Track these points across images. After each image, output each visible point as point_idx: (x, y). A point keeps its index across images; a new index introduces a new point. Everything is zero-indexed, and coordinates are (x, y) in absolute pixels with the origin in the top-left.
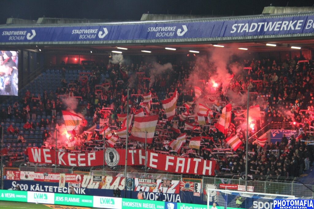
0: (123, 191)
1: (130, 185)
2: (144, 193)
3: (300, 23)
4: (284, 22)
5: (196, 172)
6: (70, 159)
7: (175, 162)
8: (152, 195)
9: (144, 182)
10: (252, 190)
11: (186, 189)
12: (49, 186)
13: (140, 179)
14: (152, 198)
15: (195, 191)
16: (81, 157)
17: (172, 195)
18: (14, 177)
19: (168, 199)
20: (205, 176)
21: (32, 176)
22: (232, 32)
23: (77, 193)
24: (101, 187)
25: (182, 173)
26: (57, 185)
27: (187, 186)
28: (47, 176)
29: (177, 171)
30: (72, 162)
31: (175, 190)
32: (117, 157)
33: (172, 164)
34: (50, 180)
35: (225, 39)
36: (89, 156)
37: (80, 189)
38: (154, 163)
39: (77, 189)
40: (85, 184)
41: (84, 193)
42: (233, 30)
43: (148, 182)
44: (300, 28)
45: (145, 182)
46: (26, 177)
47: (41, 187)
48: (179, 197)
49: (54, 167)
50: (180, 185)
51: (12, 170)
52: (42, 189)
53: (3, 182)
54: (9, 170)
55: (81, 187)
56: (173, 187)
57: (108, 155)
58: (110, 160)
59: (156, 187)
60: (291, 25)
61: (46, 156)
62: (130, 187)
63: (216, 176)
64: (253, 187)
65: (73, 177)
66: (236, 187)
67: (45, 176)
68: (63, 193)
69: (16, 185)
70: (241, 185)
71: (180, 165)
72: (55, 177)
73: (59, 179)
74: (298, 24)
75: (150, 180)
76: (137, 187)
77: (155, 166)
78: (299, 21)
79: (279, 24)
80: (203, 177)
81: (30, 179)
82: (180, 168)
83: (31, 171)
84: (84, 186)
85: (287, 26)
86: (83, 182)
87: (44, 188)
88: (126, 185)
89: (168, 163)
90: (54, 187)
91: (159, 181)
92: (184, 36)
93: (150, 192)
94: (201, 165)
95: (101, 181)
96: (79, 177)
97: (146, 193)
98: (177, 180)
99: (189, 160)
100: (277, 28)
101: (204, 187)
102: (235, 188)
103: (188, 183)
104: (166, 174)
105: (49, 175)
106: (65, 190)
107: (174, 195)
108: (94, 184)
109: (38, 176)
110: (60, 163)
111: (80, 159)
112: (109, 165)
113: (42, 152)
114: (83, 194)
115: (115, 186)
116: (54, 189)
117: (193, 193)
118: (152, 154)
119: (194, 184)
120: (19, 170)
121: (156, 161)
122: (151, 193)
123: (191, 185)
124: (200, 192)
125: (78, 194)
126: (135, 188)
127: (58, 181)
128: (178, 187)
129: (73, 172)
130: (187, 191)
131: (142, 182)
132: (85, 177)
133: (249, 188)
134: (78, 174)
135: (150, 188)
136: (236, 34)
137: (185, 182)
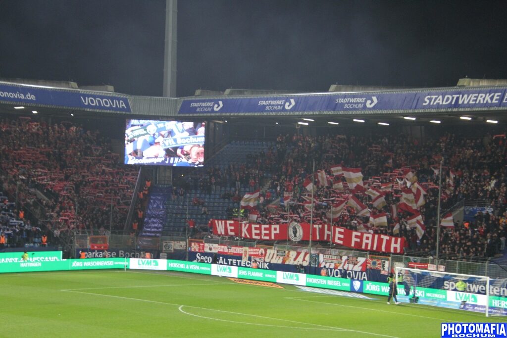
0: (307, 266)
1: (314, 261)
2: (329, 269)
3: (498, 96)
4: (480, 95)
5: (383, 249)
6: (254, 231)
7: (361, 237)
8: (337, 272)
9: (329, 258)
10: (443, 270)
11: (373, 267)
12: (232, 259)
13: (324, 255)
14: (337, 275)
15: (382, 269)
16: (265, 229)
18: (198, 249)
19: (354, 276)
20: (393, 254)
21: (216, 248)
22: (424, 104)
24: (285, 262)
25: (369, 250)
26: (241, 258)
27: (374, 263)
28: (231, 249)
29: (363, 247)
30: (256, 234)
31: (361, 267)
32: (300, 232)
33: (358, 240)
34: (234, 253)
35: (416, 111)
36: (273, 229)
38: (339, 239)
41: (268, 268)
42: (426, 102)
43: (333, 259)
44: (497, 102)
46: (210, 249)
47: (225, 259)
49: (237, 240)
50: (367, 263)
51: (197, 242)
52: (226, 262)
53: (187, 254)
54: (194, 242)
55: (264, 262)
56: (359, 264)
57: (292, 229)
58: (293, 235)
59: (341, 263)
60: (488, 98)
61: (229, 228)
62: (314, 263)
63: (405, 254)
64: (444, 267)
65: (257, 251)
66: (426, 266)
67: (228, 249)
68: (246, 267)
69: (200, 257)
70: (431, 264)
71: (367, 241)
72: (238, 250)
74: (495, 97)
75: (336, 257)
76: (322, 263)
77: (341, 242)
78: (496, 94)
79: (475, 97)
80: (391, 255)
81: (213, 251)
82: (367, 244)
83: (215, 243)
84: (267, 260)
85: (484, 99)
86: (267, 257)
87: (227, 261)
89: (354, 240)
90: (238, 260)
91: (344, 258)
92: (374, 108)
93: (335, 269)
94: (389, 243)
95: (285, 256)
96: (262, 251)
97: (331, 270)
98: (363, 257)
99: (376, 236)
100: (473, 101)
101: (392, 265)
103: (375, 260)
104: (352, 251)
105: (233, 248)
106: (248, 264)
107: (360, 273)
108: (278, 258)
109: (222, 249)
110: (243, 235)
111: (264, 232)
112: (293, 240)
113: (226, 223)
114: (266, 269)
116: (237, 262)
117: (380, 271)
118: (338, 230)
119: (381, 262)
120: (203, 241)
121: (342, 236)
123: (379, 263)
124: (387, 271)
125: (262, 268)
126: (319, 264)
127: (242, 254)
128: (364, 265)
129: (257, 246)
130: (374, 269)
131: (326, 258)
132: (269, 251)
133: (440, 267)
134: (262, 248)
135: (335, 265)
136: (429, 106)
137: (372, 260)
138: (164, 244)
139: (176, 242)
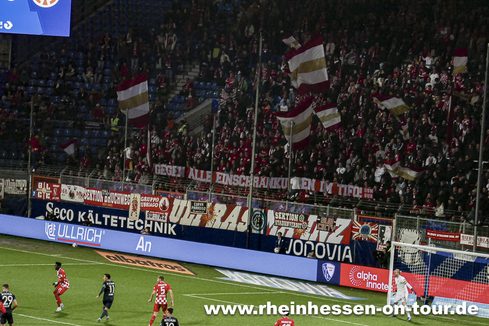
0: (245, 233)
1: (257, 223)
8: (298, 245)
9: (285, 219)
10: (486, 245)
11: (364, 237)
13: (277, 213)
14: (298, 250)
15: (379, 241)
17: (336, 246)
18: (49, 194)
19: (329, 255)
20: (399, 213)
21: (82, 194)
23: (161, 232)
24: (205, 224)
26: (126, 214)
28: (109, 196)
31: (341, 237)
34: (113, 204)
37: (166, 224)
39: (162, 224)
40: (175, 216)
41: (174, 234)
43: (293, 220)
45: (287, 219)
47: (97, 215)
48: (350, 251)
50: (352, 229)
51: (47, 181)
52: (99, 220)
53: (30, 203)
54: (42, 180)
55: (168, 222)
56: (339, 231)
59: (306, 229)
62: (257, 227)
65: (155, 202)
66: (457, 237)
67: (104, 196)
68: (135, 230)
69: (53, 209)
70: (466, 233)
72: (121, 199)
73: (129, 204)
75: (296, 216)
76: (272, 227)
80: (396, 215)
81: (77, 199)
83: (80, 185)
86: (173, 213)
87: (101, 219)
88: (251, 224)
90: (120, 218)
91: (312, 219)
93: (295, 238)
95: (205, 212)
96: (165, 201)
97: (288, 240)
101: (396, 234)
102: (455, 238)
104: (327, 205)
106: (139, 225)
107: (340, 247)
108: (192, 216)
109: (93, 195)
114: (172, 236)
115: (230, 223)
116: (119, 222)
117: (375, 244)
119: (378, 228)
120: (59, 181)
122: (297, 241)
123: (373, 229)
125: (163, 235)
126: (267, 229)
127: (128, 206)
128: (348, 233)
129: (155, 192)
131: (280, 218)
133: (481, 240)
134: (164, 196)
135: (295, 232)
137: (362, 224)
139: (8, 180)
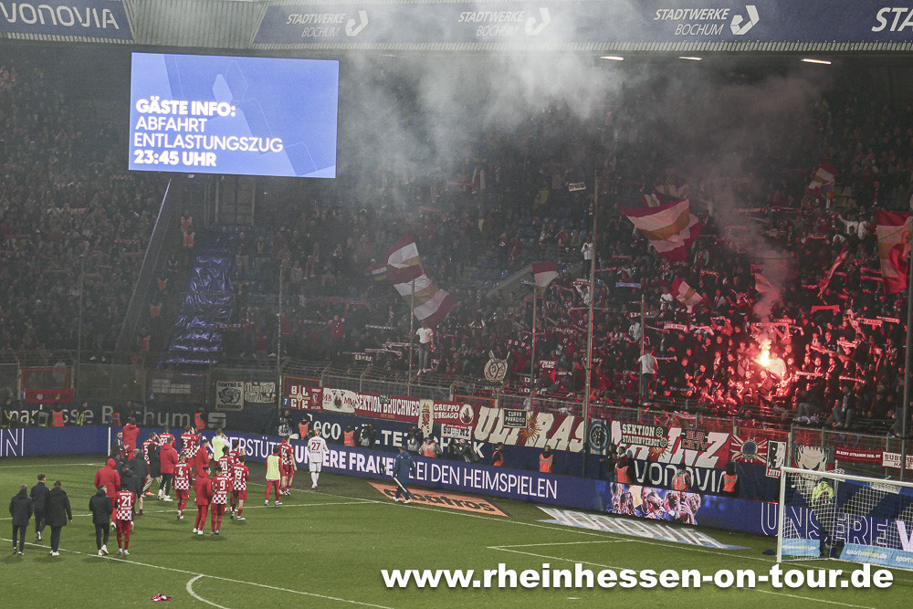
0: (580, 454)
1: (598, 439)
2: (636, 463)
9: (636, 433)
11: (747, 458)
12: (392, 430)
13: (624, 425)
14: (656, 477)
15: (769, 464)
17: (708, 471)
18: (307, 402)
21: (351, 402)
22: (874, 29)
24: (525, 442)
27: (750, 448)
28: (390, 403)
31: (716, 459)
34: (396, 415)
40: (483, 431)
41: (481, 456)
42: (879, 24)
43: (647, 435)
45: (639, 433)
49: (406, 381)
50: (731, 447)
51: (304, 384)
54: (297, 383)
59: (666, 447)
62: (598, 445)
65: (454, 411)
66: (878, 456)
67: (382, 403)
69: (312, 423)
70: (890, 451)
72: (407, 408)
73: (417, 414)
75: (652, 430)
80: (792, 427)
81: (345, 409)
86: (480, 426)
93: (650, 461)
95: (524, 424)
96: (467, 410)
97: (641, 464)
101: (793, 453)
102: (875, 458)
103: (752, 441)
104: (694, 413)
105: (393, 401)
107: (714, 473)
108: (507, 430)
109: (367, 403)
119: (767, 445)
120: (321, 383)
122: (653, 465)
123: (761, 447)
127: (416, 418)
129: (454, 397)
131: (629, 432)
132: (484, 411)
133: (910, 460)
134: (467, 402)
135: (651, 451)
136: (886, 35)
137: (744, 440)
138: (220, 389)
139: (250, 384)
